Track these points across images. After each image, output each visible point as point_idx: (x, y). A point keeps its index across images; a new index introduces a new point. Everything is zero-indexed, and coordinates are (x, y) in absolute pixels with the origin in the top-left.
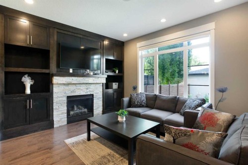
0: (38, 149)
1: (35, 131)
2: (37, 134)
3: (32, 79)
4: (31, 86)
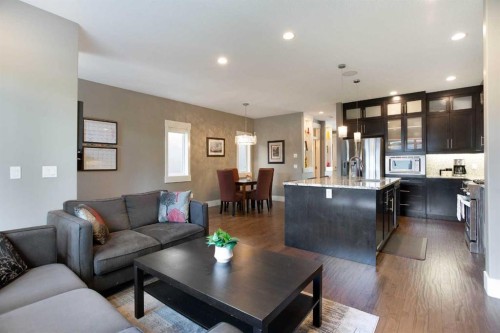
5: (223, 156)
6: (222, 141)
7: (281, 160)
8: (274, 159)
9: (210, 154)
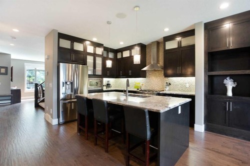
0: (229, 154)
1: (234, 136)
2: (236, 140)
3: (234, 82)
4: (233, 89)
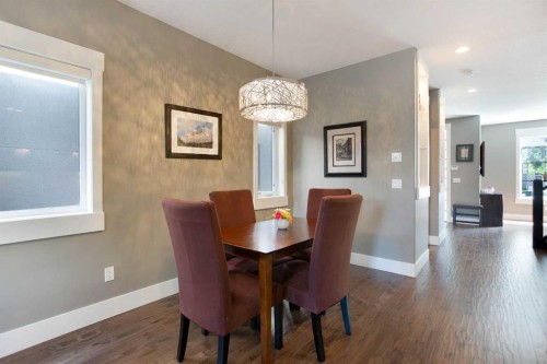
5: (218, 157)
6: (214, 121)
7: (358, 169)
8: (340, 165)
9: (176, 149)
